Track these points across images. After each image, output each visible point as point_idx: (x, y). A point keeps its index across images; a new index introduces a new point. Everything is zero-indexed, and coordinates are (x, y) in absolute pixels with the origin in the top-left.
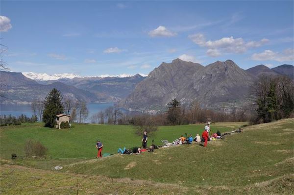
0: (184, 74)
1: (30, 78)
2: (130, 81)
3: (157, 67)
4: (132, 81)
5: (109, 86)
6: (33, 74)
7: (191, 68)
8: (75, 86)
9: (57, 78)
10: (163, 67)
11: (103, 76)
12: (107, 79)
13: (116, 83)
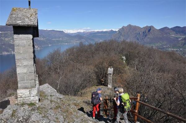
0: (133, 31)
2: (108, 33)
3: (121, 28)
4: (110, 33)
5: (99, 35)
6: (66, 30)
7: (136, 28)
8: (85, 35)
9: (76, 32)
10: (123, 28)
12: (98, 32)
13: (102, 34)
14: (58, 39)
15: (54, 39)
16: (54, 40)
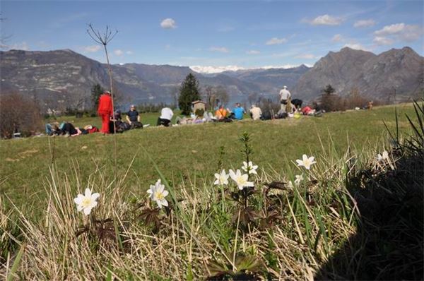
0: (354, 64)
1: (196, 71)
4: (297, 72)
5: (273, 77)
7: (361, 57)
8: (239, 78)
10: (329, 56)
11: (266, 68)
12: (270, 69)
13: (280, 75)
14: (173, 85)
15: (165, 85)
16: (165, 87)
